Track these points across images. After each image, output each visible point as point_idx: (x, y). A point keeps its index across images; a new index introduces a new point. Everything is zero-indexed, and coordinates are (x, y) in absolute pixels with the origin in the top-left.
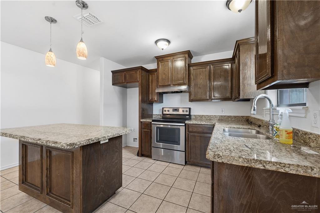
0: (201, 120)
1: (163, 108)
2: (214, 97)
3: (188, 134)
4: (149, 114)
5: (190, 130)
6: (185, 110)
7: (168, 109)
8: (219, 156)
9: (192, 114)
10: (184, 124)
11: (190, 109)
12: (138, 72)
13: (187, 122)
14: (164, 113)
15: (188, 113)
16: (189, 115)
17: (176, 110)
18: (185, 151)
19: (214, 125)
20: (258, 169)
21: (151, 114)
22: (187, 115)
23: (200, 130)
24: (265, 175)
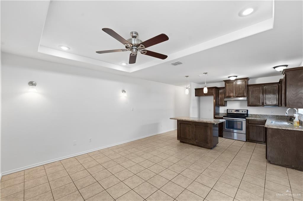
0: (255, 117)
1: (227, 110)
2: (266, 104)
3: (248, 125)
4: (217, 112)
5: (250, 122)
6: (244, 111)
7: (231, 110)
8: (269, 126)
9: (249, 113)
10: (245, 119)
11: (247, 110)
12: (213, 90)
13: (247, 118)
14: (228, 112)
15: (246, 113)
16: (247, 114)
17: (237, 111)
18: (246, 134)
19: (266, 121)
20: (280, 129)
21: (218, 112)
22: (246, 114)
23: (256, 123)
24: (282, 131)
